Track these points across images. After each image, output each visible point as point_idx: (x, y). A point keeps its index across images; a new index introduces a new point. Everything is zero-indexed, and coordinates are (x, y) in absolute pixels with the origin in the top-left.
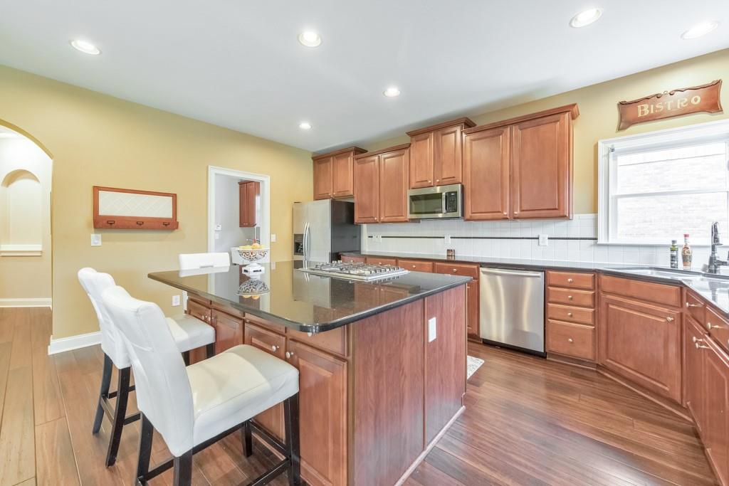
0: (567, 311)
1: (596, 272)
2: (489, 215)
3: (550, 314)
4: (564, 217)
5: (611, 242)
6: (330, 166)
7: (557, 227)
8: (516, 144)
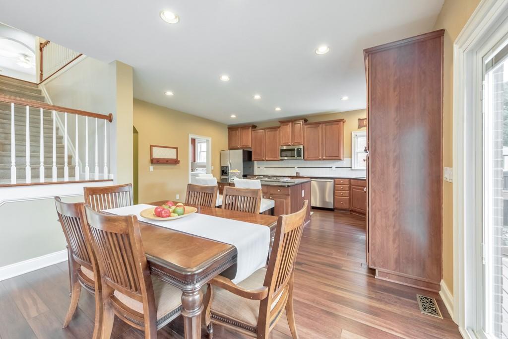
0: (341, 193)
1: (350, 179)
2: (314, 158)
3: (336, 194)
4: (340, 160)
5: (356, 169)
6: (238, 132)
7: (338, 164)
8: (324, 131)
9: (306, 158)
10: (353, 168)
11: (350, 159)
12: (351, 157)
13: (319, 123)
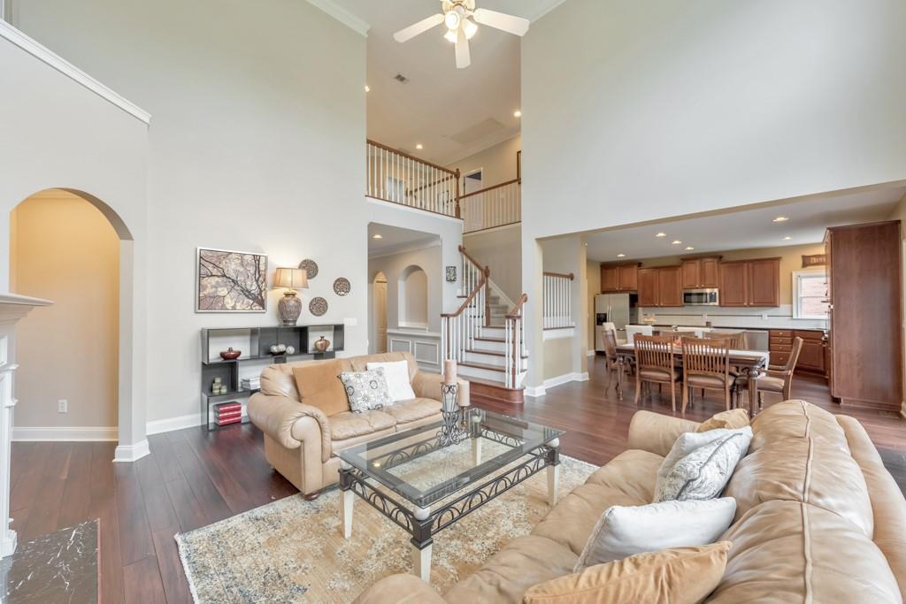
0: (780, 347)
1: (793, 330)
2: (736, 305)
3: (772, 349)
4: (776, 306)
5: (799, 318)
6: (616, 272)
7: (772, 311)
8: (751, 271)
9: (722, 304)
10: (795, 317)
11: (790, 306)
12: (791, 303)
13: (744, 261)
